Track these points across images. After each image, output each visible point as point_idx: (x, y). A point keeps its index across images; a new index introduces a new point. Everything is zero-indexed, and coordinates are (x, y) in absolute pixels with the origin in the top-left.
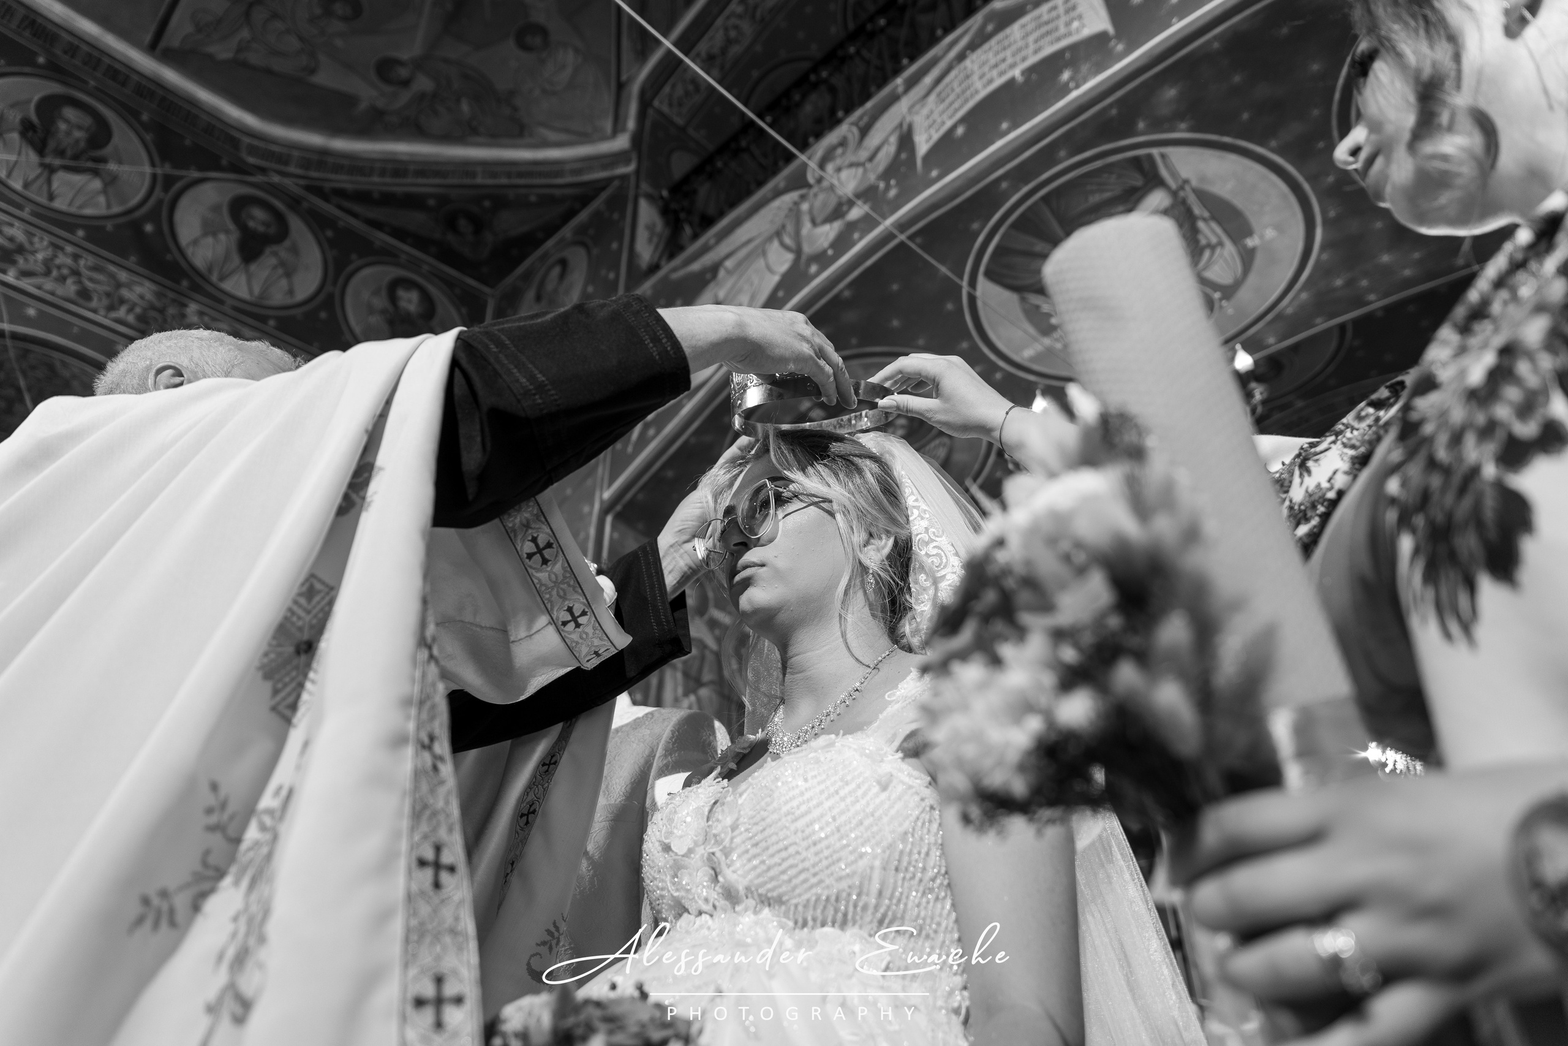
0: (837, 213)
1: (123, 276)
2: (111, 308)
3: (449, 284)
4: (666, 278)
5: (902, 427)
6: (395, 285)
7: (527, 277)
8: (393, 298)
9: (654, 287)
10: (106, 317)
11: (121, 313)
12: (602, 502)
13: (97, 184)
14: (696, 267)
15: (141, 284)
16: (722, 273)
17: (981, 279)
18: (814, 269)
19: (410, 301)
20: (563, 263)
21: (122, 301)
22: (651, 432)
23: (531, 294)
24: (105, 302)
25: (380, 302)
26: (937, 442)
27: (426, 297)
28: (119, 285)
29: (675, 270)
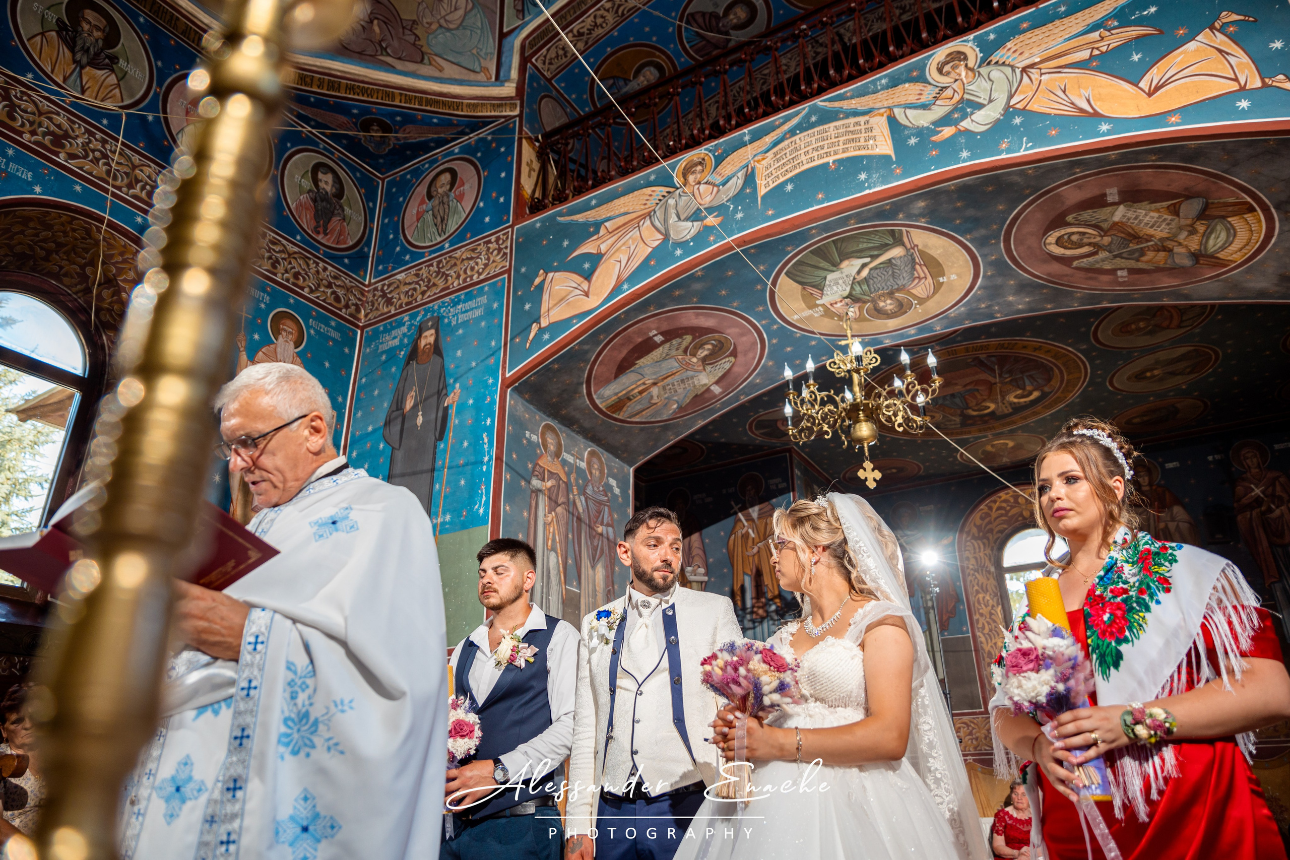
0: (696, 216)
1: (136, 159)
2: (130, 186)
3: (353, 169)
4: (553, 218)
5: (709, 349)
6: (317, 168)
7: (417, 173)
8: (316, 181)
9: (543, 221)
10: (127, 195)
11: (137, 190)
12: (504, 379)
13: (113, 79)
14: (580, 218)
15: (149, 166)
16: (602, 231)
17: (783, 274)
18: (679, 252)
19: (326, 183)
20: (453, 173)
21: (138, 181)
22: (546, 337)
23: (422, 189)
24: (126, 181)
25: (307, 184)
26: (727, 359)
27: (337, 179)
28: (134, 167)
29: (561, 214)
